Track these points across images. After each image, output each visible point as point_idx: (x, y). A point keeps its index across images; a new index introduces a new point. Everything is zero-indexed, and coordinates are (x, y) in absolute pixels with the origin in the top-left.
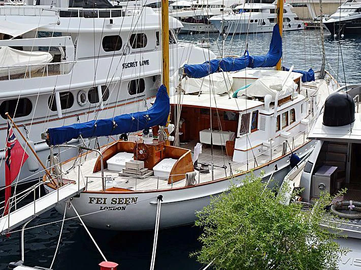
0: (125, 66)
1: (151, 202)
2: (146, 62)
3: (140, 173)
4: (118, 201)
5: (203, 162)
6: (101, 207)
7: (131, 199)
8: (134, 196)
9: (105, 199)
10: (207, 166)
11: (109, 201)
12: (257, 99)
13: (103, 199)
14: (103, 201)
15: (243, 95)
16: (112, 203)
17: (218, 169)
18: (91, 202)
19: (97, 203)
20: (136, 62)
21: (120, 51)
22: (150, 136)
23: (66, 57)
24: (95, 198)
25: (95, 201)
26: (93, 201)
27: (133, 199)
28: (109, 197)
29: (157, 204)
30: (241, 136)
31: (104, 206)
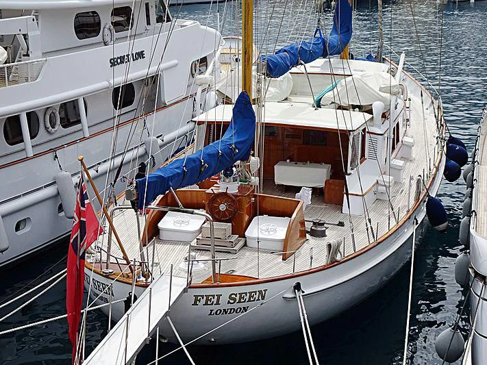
0: (113, 63)
1: (286, 296)
2: (141, 55)
3: (230, 244)
4: (238, 298)
5: (315, 218)
6: (212, 311)
7: (258, 293)
8: (261, 287)
9: (219, 296)
10: (323, 224)
11: (224, 299)
12: (357, 109)
13: (216, 297)
14: (215, 300)
15: (333, 103)
16: (229, 302)
17: (332, 229)
18: (195, 304)
19: (206, 304)
20: (128, 56)
21: (99, 38)
22: (235, 180)
23: (29, 52)
24: (203, 297)
25: (203, 301)
26: (200, 301)
27: (260, 292)
28: (225, 293)
29: (295, 298)
30: (352, 172)
31: (215, 308)
